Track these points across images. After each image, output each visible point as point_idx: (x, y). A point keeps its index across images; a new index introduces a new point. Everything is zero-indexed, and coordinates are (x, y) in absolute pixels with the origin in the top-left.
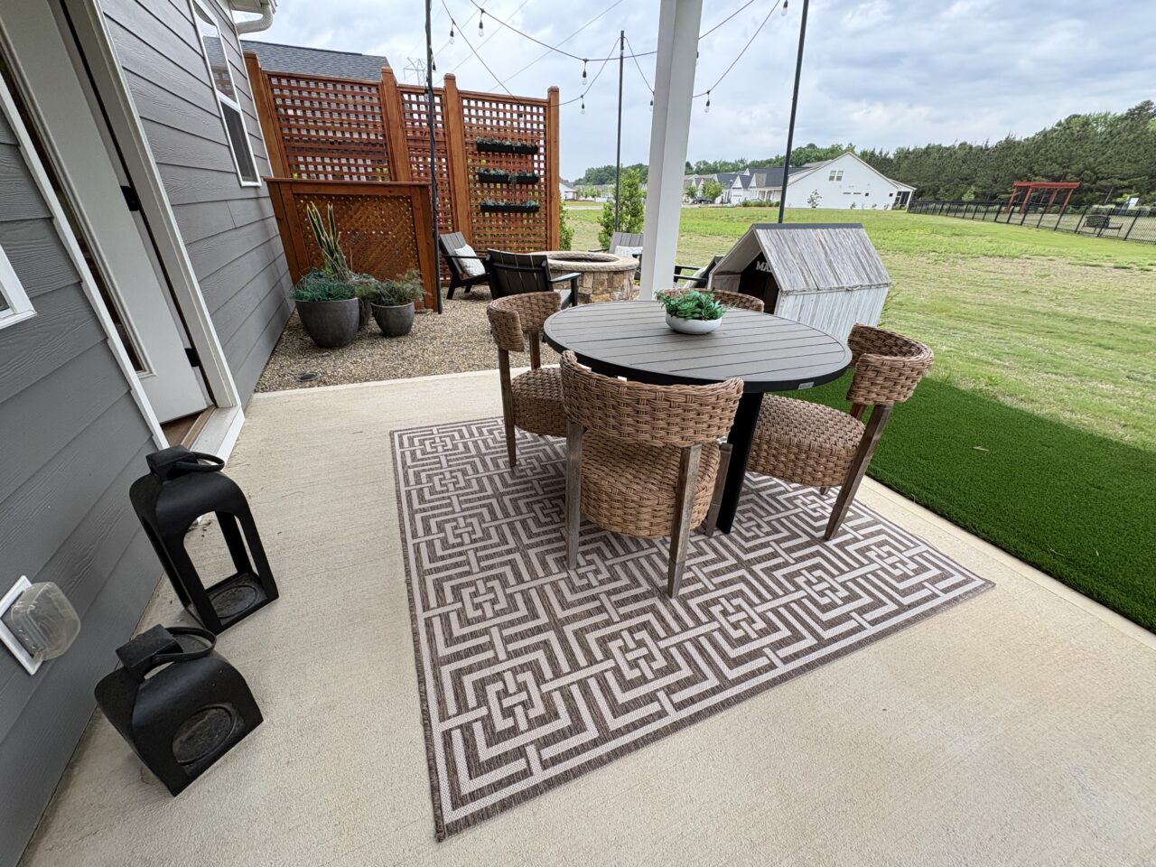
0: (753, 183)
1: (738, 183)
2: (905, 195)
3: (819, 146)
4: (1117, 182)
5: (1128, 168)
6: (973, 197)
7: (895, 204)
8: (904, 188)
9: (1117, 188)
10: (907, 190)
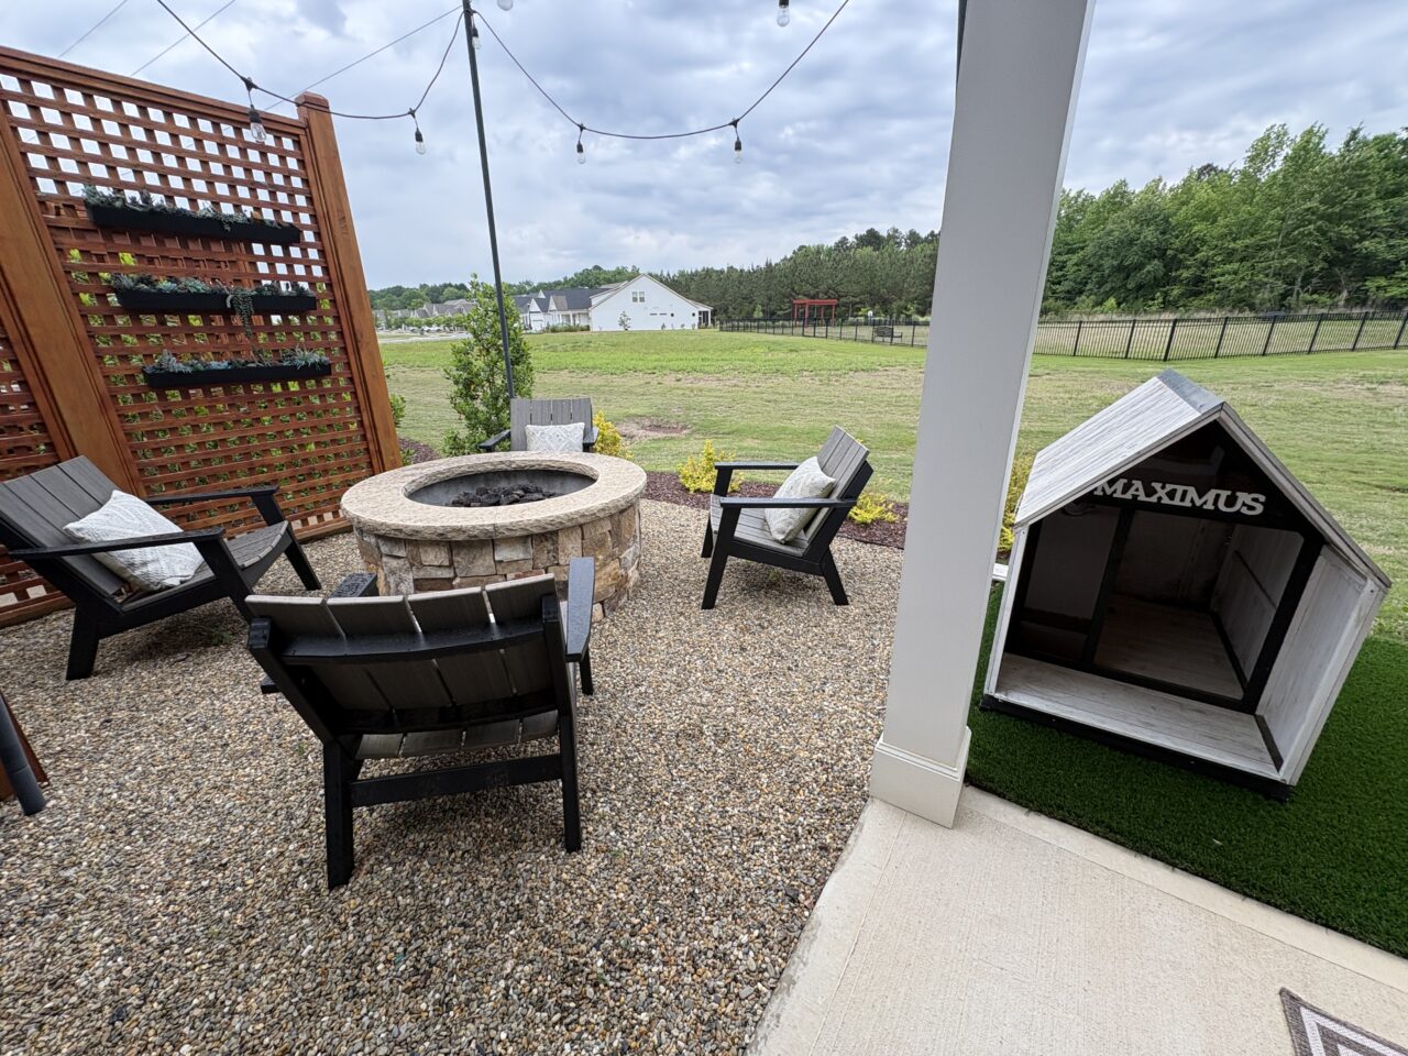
0: (552, 306)
1: (534, 306)
2: (705, 313)
3: (605, 268)
4: (852, 299)
5: (856, 289)
6: (761, 314)
7: (700, 323)
8: (704, 308)
9: (854, 304)
10: (706, 309)
